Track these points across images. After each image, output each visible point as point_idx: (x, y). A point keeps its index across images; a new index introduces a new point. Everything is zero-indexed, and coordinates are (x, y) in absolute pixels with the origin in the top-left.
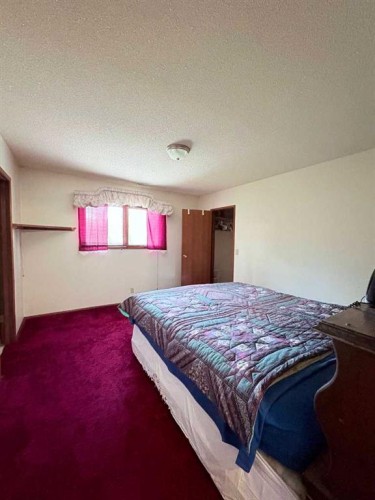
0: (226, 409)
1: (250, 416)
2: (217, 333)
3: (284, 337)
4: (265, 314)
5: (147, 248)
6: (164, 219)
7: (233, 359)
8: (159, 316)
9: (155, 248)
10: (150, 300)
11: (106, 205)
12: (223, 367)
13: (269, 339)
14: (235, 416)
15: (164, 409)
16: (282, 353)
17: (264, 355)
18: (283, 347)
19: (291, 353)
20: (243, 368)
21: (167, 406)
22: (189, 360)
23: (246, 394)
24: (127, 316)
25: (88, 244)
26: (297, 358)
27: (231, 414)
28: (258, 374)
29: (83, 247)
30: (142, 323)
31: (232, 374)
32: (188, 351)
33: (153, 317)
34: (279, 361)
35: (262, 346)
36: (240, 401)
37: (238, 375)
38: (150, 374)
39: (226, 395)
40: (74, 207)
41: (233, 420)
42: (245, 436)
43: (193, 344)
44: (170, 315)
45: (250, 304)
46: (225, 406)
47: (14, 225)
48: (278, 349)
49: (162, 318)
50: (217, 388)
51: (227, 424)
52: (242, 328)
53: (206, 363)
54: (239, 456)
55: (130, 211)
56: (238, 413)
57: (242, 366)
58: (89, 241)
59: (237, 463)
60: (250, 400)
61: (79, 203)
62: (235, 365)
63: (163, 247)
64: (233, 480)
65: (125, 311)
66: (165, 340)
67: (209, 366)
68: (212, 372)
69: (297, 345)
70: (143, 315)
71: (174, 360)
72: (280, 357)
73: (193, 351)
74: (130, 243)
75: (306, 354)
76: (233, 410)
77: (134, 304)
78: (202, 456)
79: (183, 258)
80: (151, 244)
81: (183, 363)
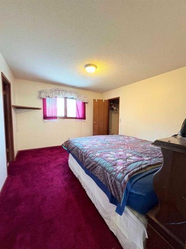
0: (111, 187)
1: (122, 189)
2: (108, 155)
3: (141, 157)
4: (133, 148)
5: (76, 118)
6: (84, 104)
7: (115, 165)
8: (81, 148)
9: (80, 118)
10: (77, 141)
11: (56, 97)
12: (111, 169)
13: (134, 158)
14: (115, 190)
15: (83, 191)
16: (139, 163)
17: (131, 164)
18: (140, 161)
19: (144, 163)
20: (120, 169)
21: (84, 190)
22: (94, 167)
23: (121, 180)
24: (66, 149)
25: (48, 116)
26: (146, 165)
27: (113, 189)
28: (127, 171)
29: (45, 117)
30: (73, 152)
31: (114, 171)
32: (94, 163)
33: (78, 148)
34: (137, 166)
35: (130, 160)
36: (118, 183)
37: (117, 171)
38: (77, 176)
39: (111, 181)
40: (41, 98)
41: (114, 192)
42: (120, 198)
43: (97, 159)
44: (86, 147)
45: (126, 143)
46: (111, 186)
47: (13, 106)
48: (137, 161)
49: (82, 149)
50: (107, 178)
51: (112, 194)
52: (121, 153)
53: (102, 167)
54: (117, 208)
55: (68, 100)
56: (117, 188)
57: (120, 168)
58: (48, 115)
59: (116, 211)
60: (123, 182)
61: (43, 96)
62: (116, 168)
63: (84, 118)
64: (114, 221)
65: (65, 147)
66: (84, 159)
67: (104, 168)
68: (105, 171)
69: (148, 160)
70: (73, 148)
71: (88, 168)
72: (138, 164)
73: (97, 162)
74: (68, 116)
75: (151, 164)
76: (115, 187)
77: (69, 144)
78: (100, 211)
79: (94, 123)
80: (78, 117)
81: (92, 168)
